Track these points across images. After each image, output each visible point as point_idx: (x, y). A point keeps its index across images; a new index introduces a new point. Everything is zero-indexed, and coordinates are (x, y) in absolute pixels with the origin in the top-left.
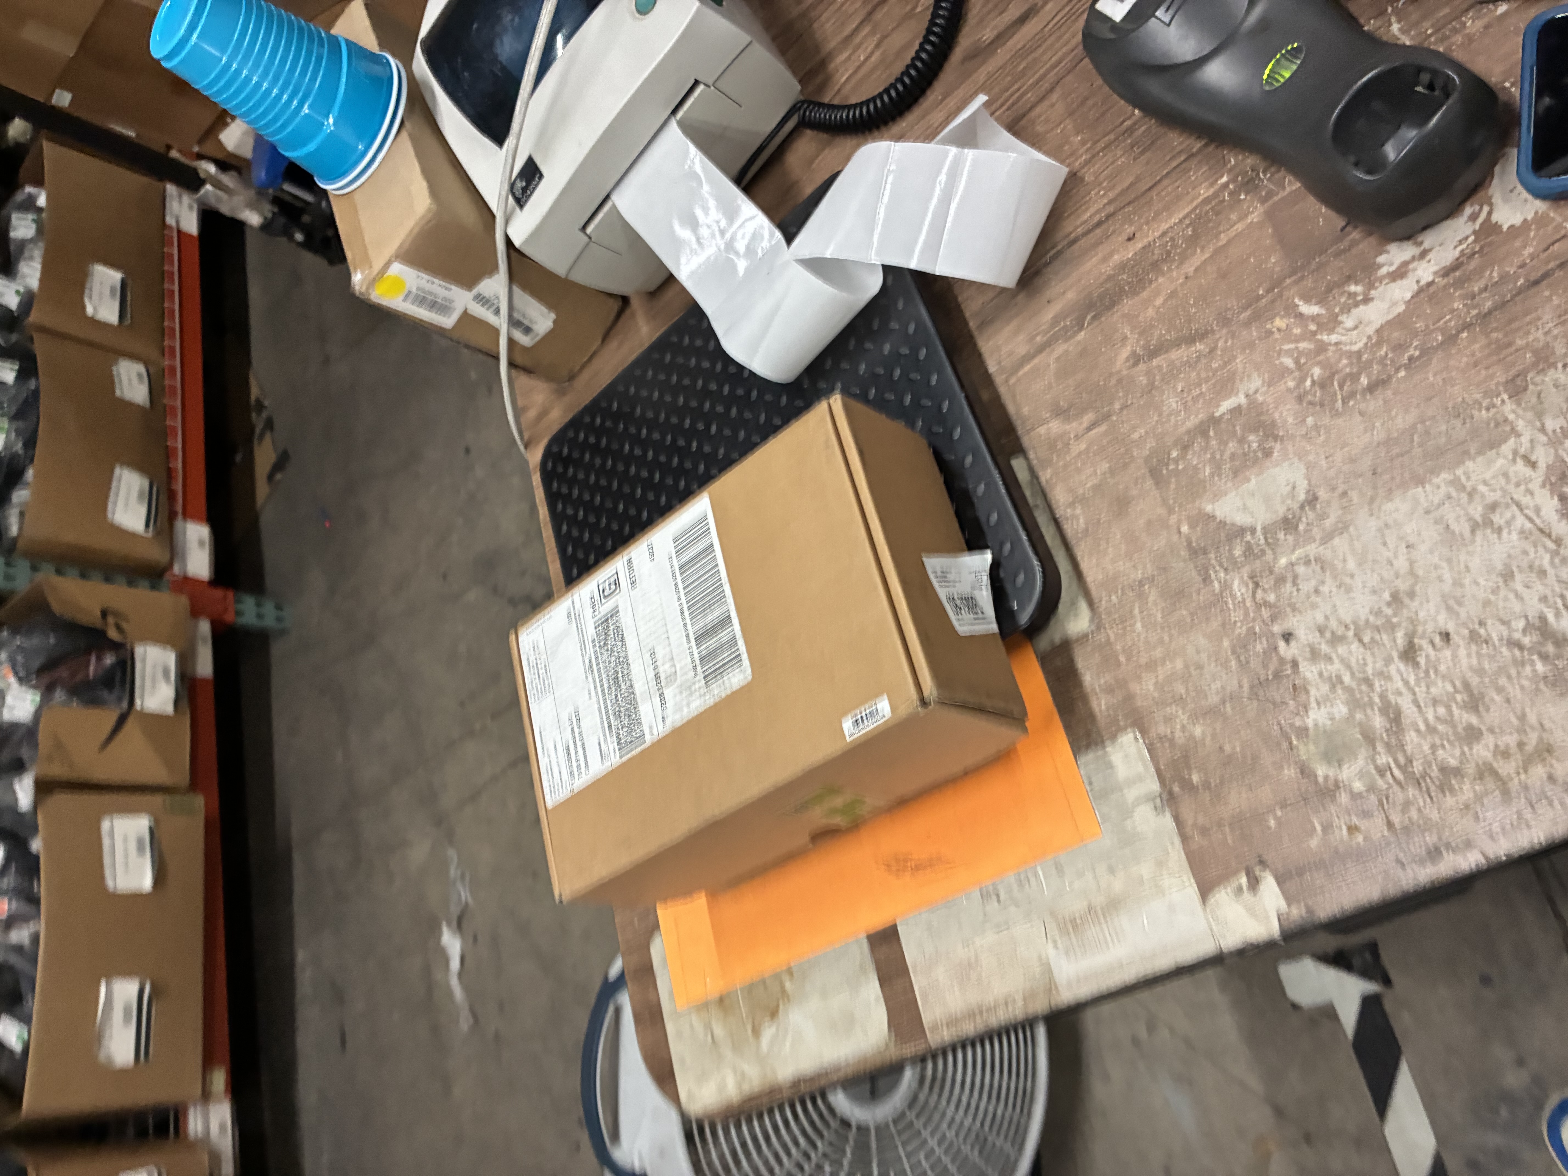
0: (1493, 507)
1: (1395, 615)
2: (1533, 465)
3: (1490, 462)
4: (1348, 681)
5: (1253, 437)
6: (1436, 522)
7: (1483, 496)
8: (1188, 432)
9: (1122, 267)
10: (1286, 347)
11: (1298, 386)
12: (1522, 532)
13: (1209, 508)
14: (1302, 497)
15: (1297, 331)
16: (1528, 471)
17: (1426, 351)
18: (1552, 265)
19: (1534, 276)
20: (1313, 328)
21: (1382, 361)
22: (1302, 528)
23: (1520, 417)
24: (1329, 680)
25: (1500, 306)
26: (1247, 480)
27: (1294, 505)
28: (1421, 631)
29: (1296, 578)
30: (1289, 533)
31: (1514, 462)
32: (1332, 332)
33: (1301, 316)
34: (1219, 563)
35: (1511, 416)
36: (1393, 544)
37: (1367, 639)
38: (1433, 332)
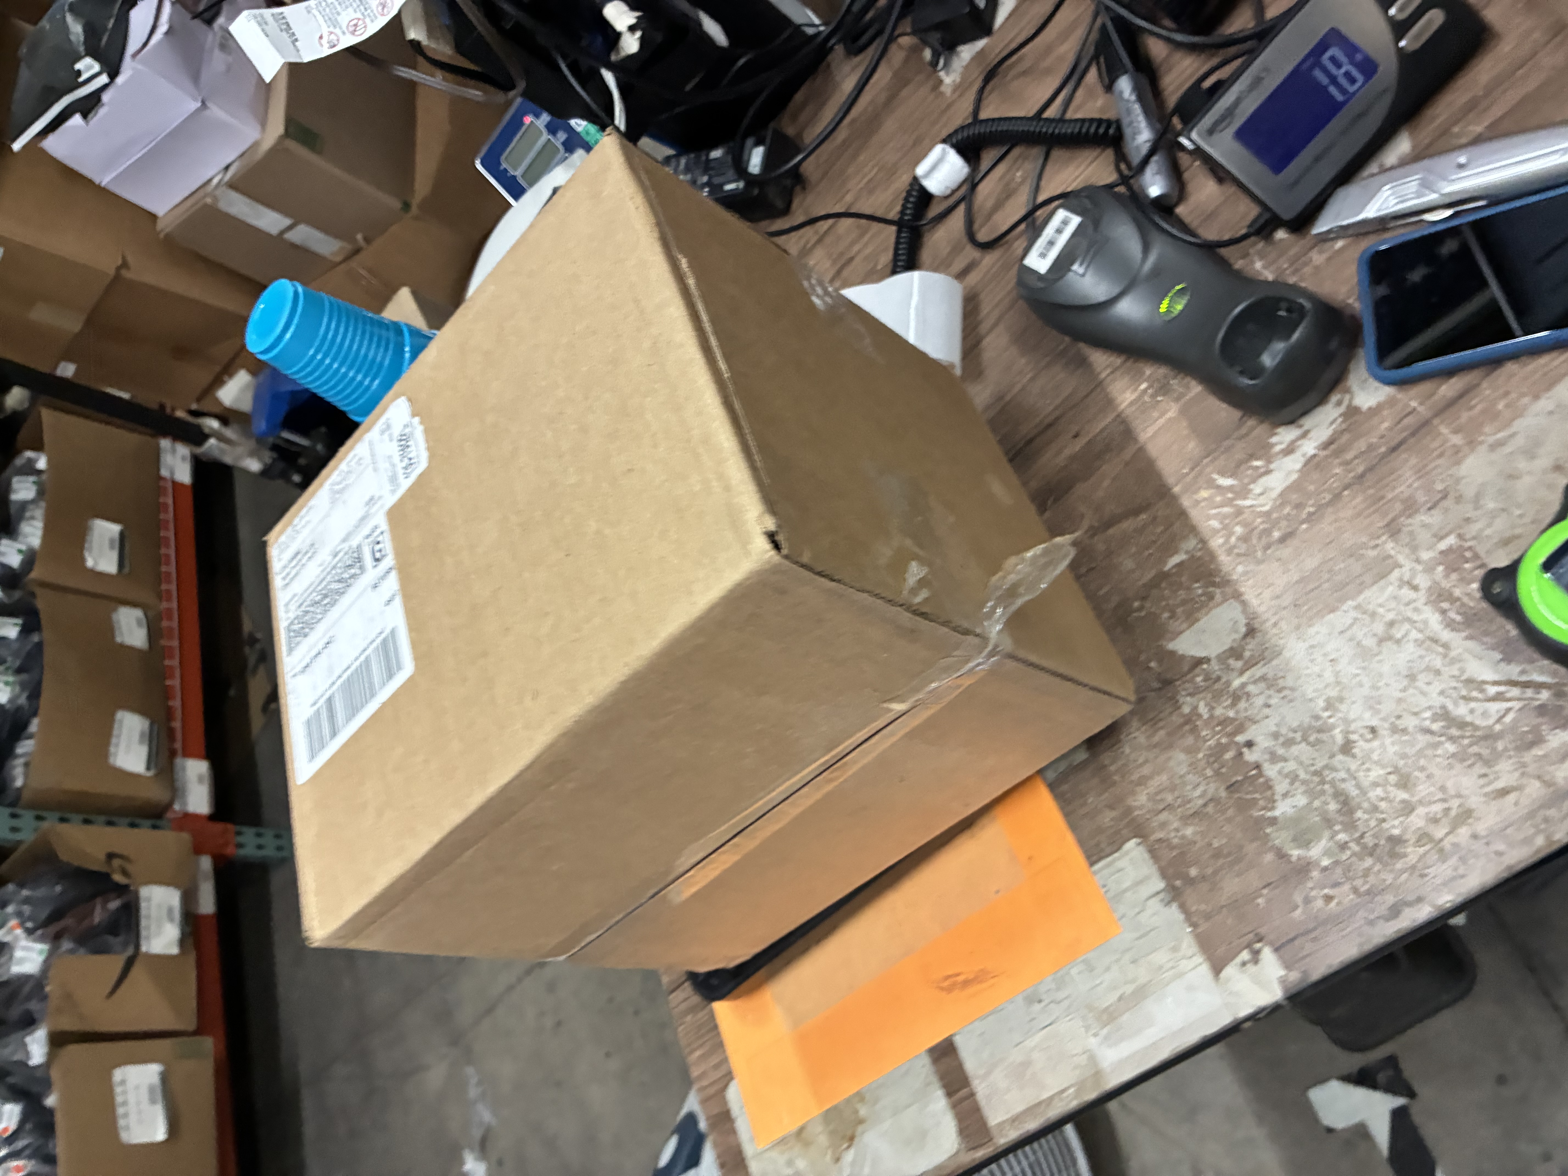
0: (1391, 624)
1: (1330, 717)
2: (1415, 588)
3: (1383, 589)
4: (1303, 775)
5: (1197, 585)
6: (1351, 640)
7: (1383, 616)
8: (1144, 585)
9: (1073, 458)
10: (1214, 511)
11: (1227, 541)
12: (1416, 641)
13: (1171, 646)
14: (1243, 630)
15: (1218, 499)
16: (1412, 595)
17: (1320, 508)
18: (1405, 434)
19: (1393, 444)
20: (1230, 495)
21: (1287, 517)
22: (1247, 654)
23: (1399, 552)
24: (1286, 776)
25: (1370, 469)
26: (1197, 620)
27: (1238, 636)
28: (1353, 727)
29: (1248, 695)
30: (1237, 659)
31: (1400, 587)
32: (1245, 498)
33: (1219, 487)
34: (1185, 690)
35: (1392, 553)
36: (1320, 659)
37: (1312, 739)
38: (1322, 492)
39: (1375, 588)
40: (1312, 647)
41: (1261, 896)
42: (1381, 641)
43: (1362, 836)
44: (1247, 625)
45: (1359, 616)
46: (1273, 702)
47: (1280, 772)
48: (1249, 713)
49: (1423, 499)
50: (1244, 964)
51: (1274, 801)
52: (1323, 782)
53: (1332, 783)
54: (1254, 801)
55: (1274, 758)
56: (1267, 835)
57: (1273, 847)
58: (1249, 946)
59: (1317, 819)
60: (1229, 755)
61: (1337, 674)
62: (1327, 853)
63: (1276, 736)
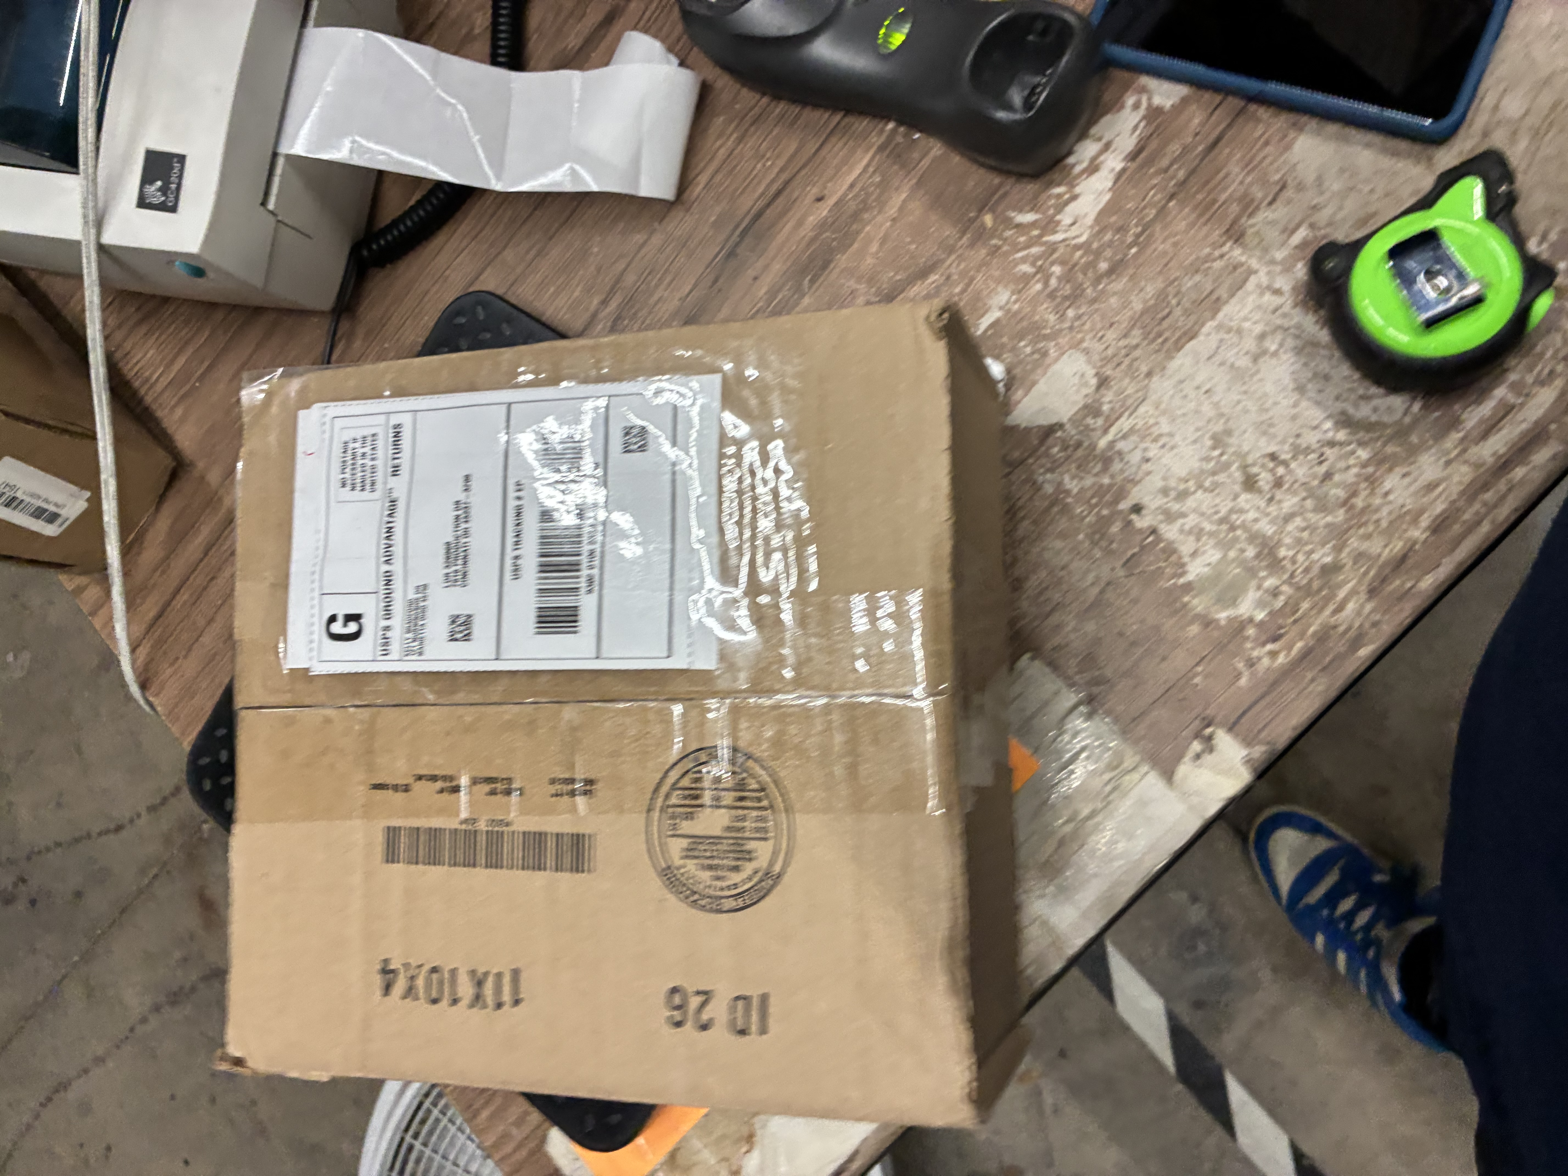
1: (1222, 455)
2: (1278, 292)
3: (1242, 301)
4: (1208, 527)
5: (1022, 344)
7: (1251, 330)
9: (821, 226)
11: (1045, 287)
12: (1294, 349)
13: (1011, 420)
14: (1094, 381)
15: (1022, 239)
16: (1276, 300)
17: (1147, 227)
18: (1220, 129)
19: (1210, 141)
20: (1036, 232)
21: (1110, 244)
22: (1106, 408)
23: (1250, 257)
24: (1190, 532)
25: (1192, 173)
26: (1034, 383)
27: (1091, 390)
28: (1250, 460)
29: (1120, 453)
30: (1094, 417)
31: (1262, 294)
32: (1055, 232)
33: (1018, 226)
34: (1042, 466)
35: (1243, 259)
36: (1192, 394)
37: (1207, 484)
38: (1145, 208)
39: (1233, 301)
40: (1181, 382)
41: (1196, 675)
42: (1256, 359)
43: (1292, 576)
44: (1097, 374)
45: (1226, 336)
46: (1150, 454)
47: (1181, 531)
48: (1126, 474)
49: (1260, 195)
50: (1198, 756)
51: (1183, 565)
52: (1233, 528)
53: (1243, 526)
54: (1160, 571)
55: (1170, 517)
56: (1185, 605)
57: (1197, 617)
58: (1197, 735)
59: (1238, 571)
60: (1115, 529)
61: (1216, 405)
62: (1260, 604)
63: (1165, 491)
